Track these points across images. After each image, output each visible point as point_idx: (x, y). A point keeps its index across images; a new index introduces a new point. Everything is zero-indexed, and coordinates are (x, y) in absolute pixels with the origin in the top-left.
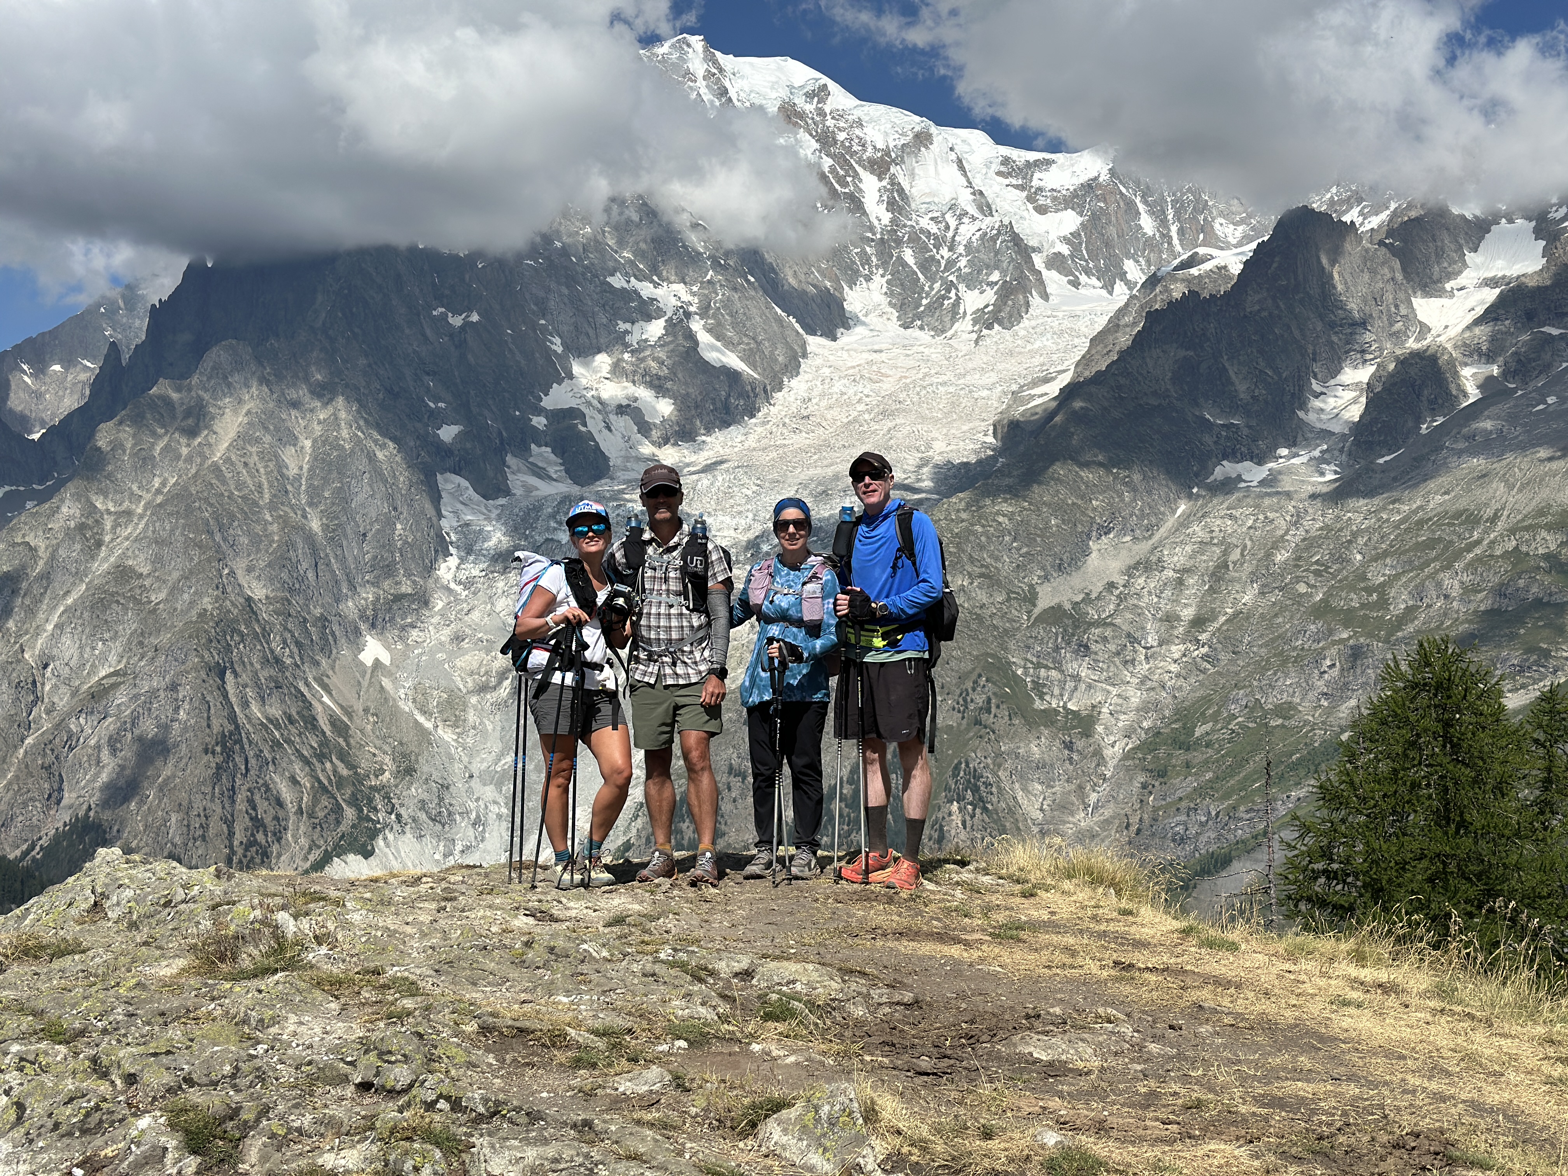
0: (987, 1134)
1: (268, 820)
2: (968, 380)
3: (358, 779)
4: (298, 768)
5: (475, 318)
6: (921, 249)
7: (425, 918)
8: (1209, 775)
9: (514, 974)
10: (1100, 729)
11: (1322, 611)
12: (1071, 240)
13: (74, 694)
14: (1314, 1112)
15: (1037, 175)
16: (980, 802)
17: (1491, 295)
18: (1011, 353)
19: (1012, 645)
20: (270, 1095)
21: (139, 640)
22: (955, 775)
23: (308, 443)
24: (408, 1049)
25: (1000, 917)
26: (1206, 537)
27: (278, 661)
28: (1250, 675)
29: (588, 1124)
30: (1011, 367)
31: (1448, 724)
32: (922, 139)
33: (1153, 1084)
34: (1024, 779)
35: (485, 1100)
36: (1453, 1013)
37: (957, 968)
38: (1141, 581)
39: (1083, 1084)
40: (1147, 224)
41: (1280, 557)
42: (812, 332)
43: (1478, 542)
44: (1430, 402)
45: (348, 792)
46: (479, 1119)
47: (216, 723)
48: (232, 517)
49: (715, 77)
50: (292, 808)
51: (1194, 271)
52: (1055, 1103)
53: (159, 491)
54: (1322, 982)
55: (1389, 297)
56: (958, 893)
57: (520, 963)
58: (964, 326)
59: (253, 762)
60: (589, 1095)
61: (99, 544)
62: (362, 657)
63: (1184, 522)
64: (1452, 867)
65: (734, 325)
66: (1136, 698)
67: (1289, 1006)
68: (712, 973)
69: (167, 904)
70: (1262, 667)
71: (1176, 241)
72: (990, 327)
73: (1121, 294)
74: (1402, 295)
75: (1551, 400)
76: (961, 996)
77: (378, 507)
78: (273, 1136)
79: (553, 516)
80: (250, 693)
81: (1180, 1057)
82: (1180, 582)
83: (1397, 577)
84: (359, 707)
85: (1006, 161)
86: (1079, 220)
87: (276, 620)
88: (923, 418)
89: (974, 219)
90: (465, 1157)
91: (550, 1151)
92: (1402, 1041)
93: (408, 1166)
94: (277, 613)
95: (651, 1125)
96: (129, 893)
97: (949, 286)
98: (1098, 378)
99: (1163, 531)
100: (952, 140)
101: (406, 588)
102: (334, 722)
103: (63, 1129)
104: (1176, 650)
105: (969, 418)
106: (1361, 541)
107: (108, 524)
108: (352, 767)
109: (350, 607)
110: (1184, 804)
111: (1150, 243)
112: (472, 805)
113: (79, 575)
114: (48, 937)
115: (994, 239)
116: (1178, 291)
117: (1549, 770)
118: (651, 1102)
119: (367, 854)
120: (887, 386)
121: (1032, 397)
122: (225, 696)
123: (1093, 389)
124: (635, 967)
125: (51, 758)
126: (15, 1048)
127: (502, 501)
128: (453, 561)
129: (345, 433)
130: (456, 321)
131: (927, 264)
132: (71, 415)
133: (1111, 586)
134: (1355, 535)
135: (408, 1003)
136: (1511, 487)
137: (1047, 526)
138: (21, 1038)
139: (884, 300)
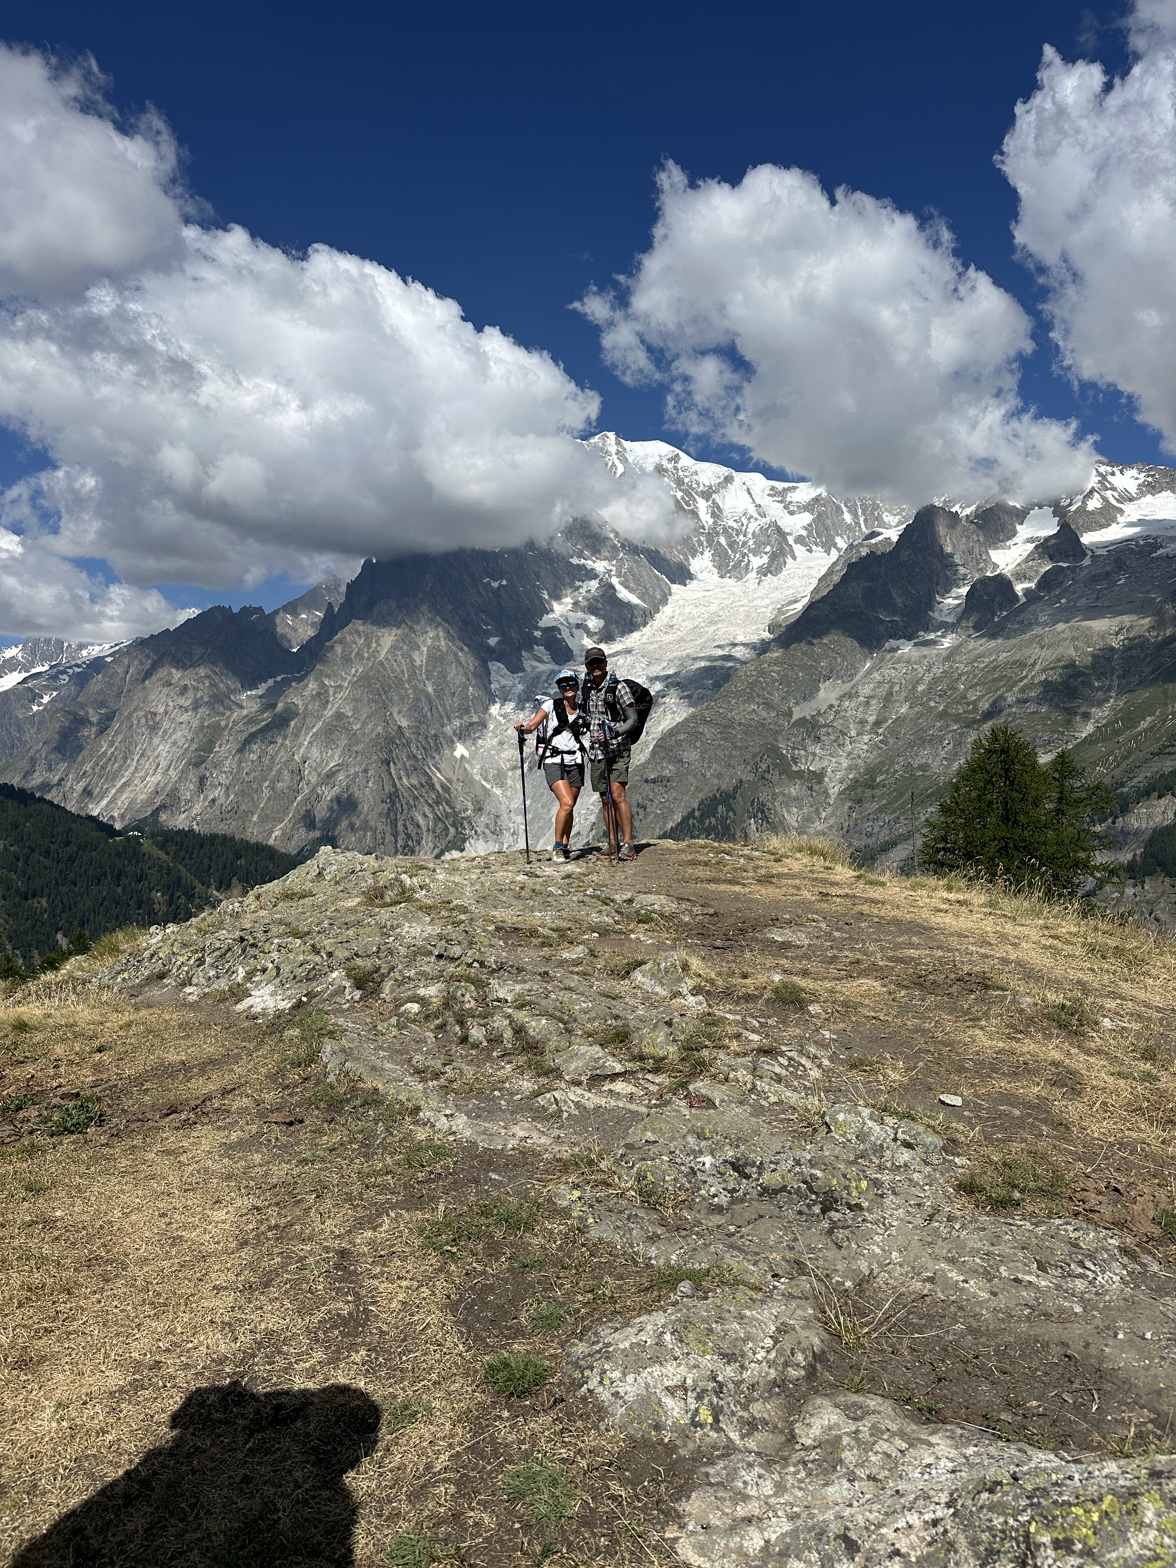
0: (745, 976)
1: (413, 835)
2: (755, 603)
3: (456, 814)
4: (426, 809)
5: (504, 583)
6: (729, 536)
7: (474, 877)
8: (884, 802)
9: (515, 903)
10: (827, 779)
11: (943, 715)
12: (807, 528)
13: (319, 775)
14: (918, 964)
15: (789, 495)
16: (765, 818)
17: (1031, 547)
18: (777, 589)
19: (780, 738)
20: (395, 961)
21: (348, 749)
22: (752, 805)
23: (425, 649)
24: (460, 938)
25: (763, 872)
26: (881, 679)
27: (415, 757)
28: (905, 749)
29: (546, 973)
30: (777, 595)
31: (1007, 771)
32: (728, 480)
33: (835, 952)
34: (788, 806)
35: (496, 962)
36: (995, 914)
37: (737, 897)
38: (847, 703)
39: (799, 952)
40: (848, 518)
41: (920, 688)
42: (673, 582)
43: (1026, 677)
44: (1000, 604)
45: (451, 820)
46: (494, 971)
47: (386, 788)
48: (390, 687)
49: (621, 455)
50: (424, 829)
51: (873, 541)
52: (783, 961)
53: (354, 675)
54: (928, 900)
55: (977, 550)
56: (742, 860)
57: (518, 897)
58: (752, 575)
59: (405, 806)
60: (548, 959)
61: (327, 702)
62: (455, 754)
63: (869, 672)
64: (1011, 845)
65: (634, 580)
66: (845, 763)
67: (909, 912)
68: (612, 901)
69: (352, 872)
70: (911, 745)
71: (863, 526)
72: (765, 575)
73: (834, 555)
74: (983, 549)
75: (1063, 601)
76: (739, 910)
77: (461, 679)
78: (396, 980)
79: (546, 681)
80: (402, 772)
81: (850, 938)
82: (868, 703)
83: (983, 696)
84: (454, 778)
85: (772, 488)
86: (812, 517)
87: (413, 737)
88: (732, 624)
89: (756, 519)
90: (486, 989)
91: (527, 986)
92: (967, 930)
93: (459, 993)
94: (414, 733)
95: (578, 973)
96: (335, 867)
97: (744, 555)
98: (823, 600)
99: (858, 677)
100: (744, 479)
101: (475, 719)
102: (443, 786)
103: (298, 979)
104: (866, 738)
105: (755, 623)
106: (963, 678)
107: (331, 693)
108: (452, 808)
109: (448, 730)
110: (871, 817)
111: (849, 527)
112: (511, 825)
113: (319, 718)
114: (297, 889)
115: (767, 529)
116: (864, 552)
117: (1061, 792)
118: (577, 962)
119: (462, 850)
120: (713, 608)
121: (788, 611)
122: (390, 774)
123: (820, 605)
124: (575, 898)
125: (309, 807)
126: (276, 941)
127: (520, 674)
128: (497, 706)
129: (443, 643)
130: (495, 585)
131: (732, 544)
132: (311, 639)
133: (831, 706)
134: (960, 675)
135: (463, 917)
136: (1042, 648)
137: (798, 677)
138: (278, 937)
139: (711, 564)
